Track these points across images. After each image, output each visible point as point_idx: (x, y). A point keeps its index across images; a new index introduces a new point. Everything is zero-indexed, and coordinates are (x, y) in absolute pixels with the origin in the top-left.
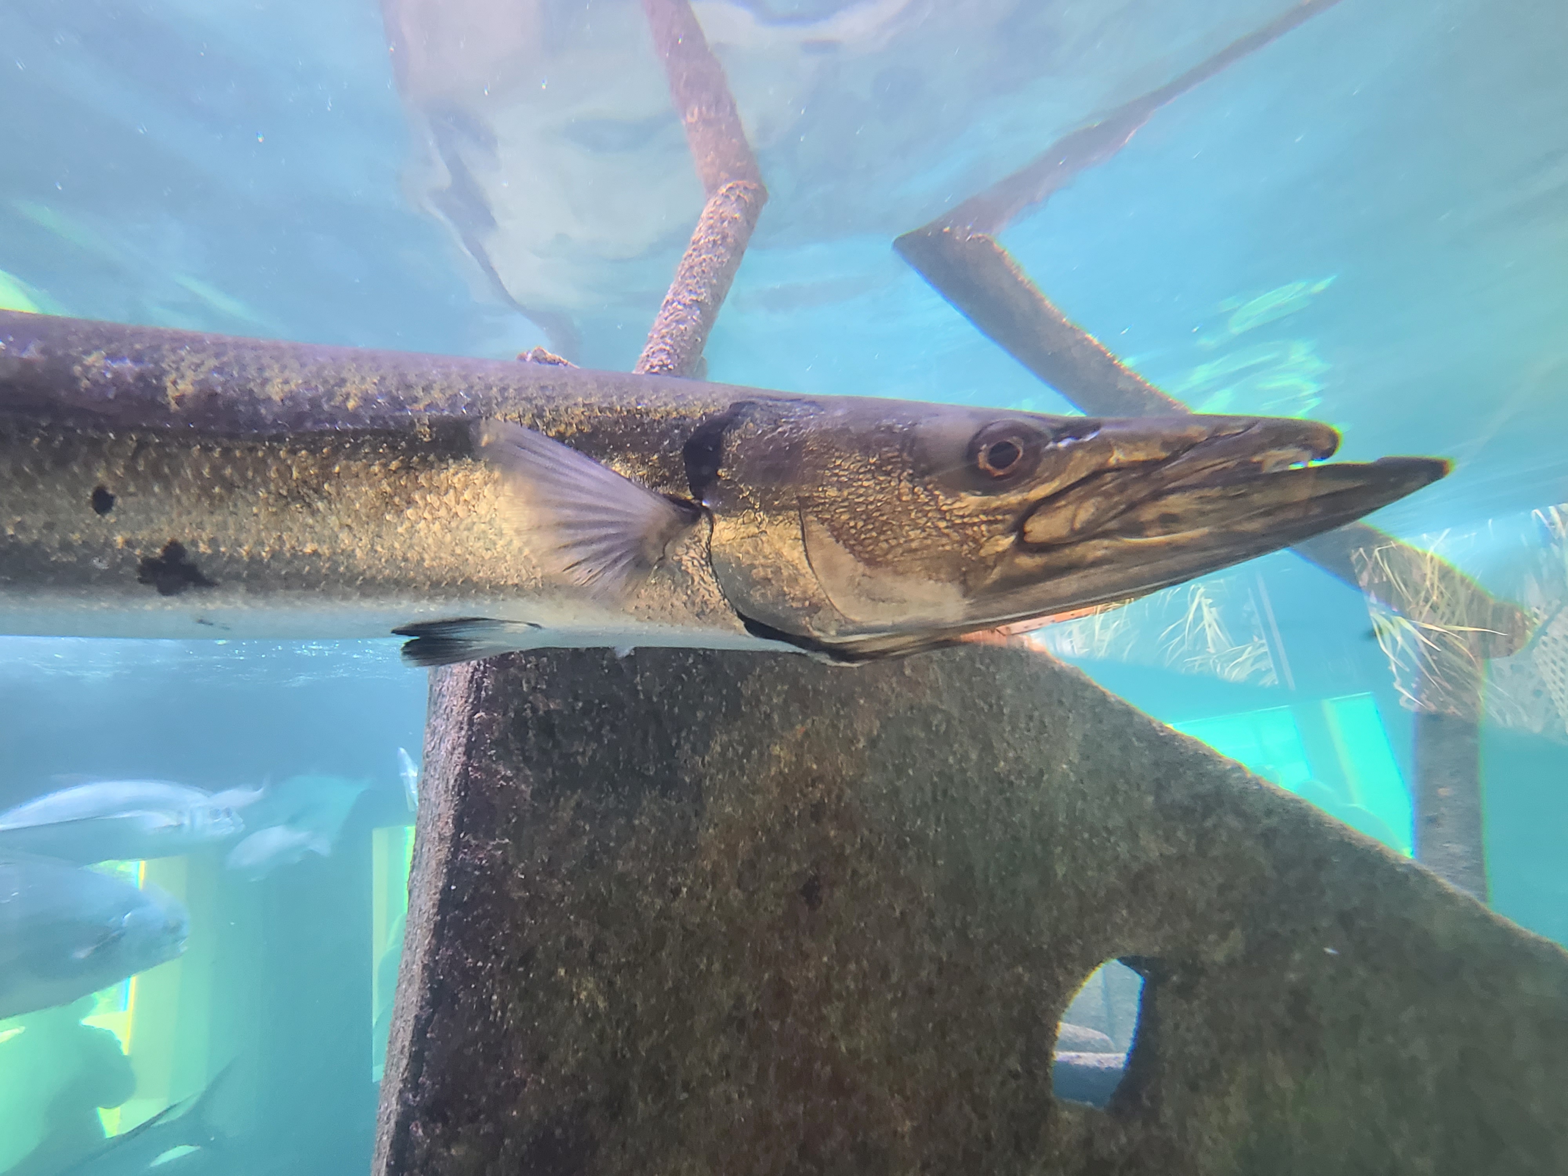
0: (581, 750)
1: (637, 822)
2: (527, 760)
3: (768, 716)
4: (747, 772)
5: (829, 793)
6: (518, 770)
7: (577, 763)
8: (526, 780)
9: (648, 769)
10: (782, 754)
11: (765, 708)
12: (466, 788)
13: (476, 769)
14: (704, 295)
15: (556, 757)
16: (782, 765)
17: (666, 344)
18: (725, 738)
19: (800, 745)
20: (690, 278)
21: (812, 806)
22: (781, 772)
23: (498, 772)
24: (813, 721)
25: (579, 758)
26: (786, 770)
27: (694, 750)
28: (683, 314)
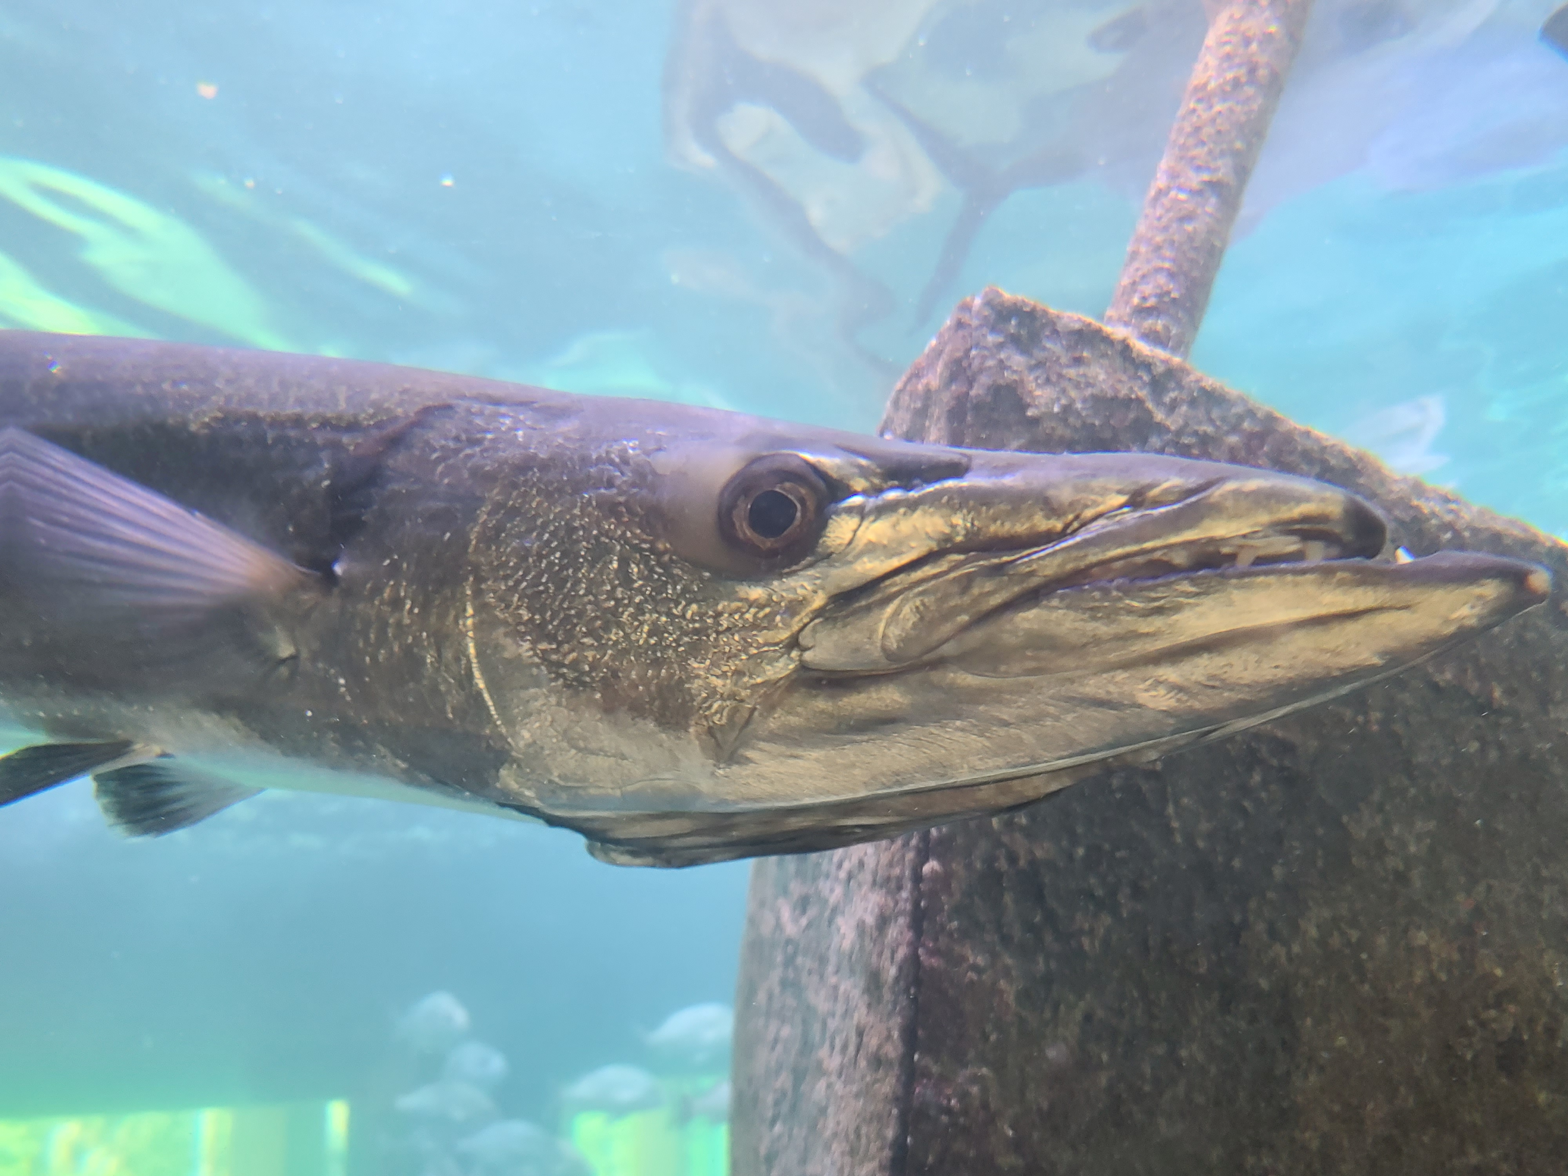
0: (1086, 926)
1: (1184, 1053)
2: (1006, 940)
3: (1402, 878)
4: (1369, 976)
5: (1531, 1021)
6: (994, 956)
7: (1081, 946)
8: (1007, 972)
9: (1196, 963)
10: (1433, 946)
11: (1394, 862)
12: (917, 982)
13: (932, 953)
14: (1223, 170)
15: (1048, 938)
16: (1435, 966)
17: (1164, 259)
18: (1326, 913)
19: (1469, 930)
20: (1196, 146)
21: (1500, 1045)
22: (1433, 979)
23: (964, 959)
24: (1490, 888)
25: (1086, 942)
26: (1443, 977)
27: (1273, 933)
28: (1190, 206)
